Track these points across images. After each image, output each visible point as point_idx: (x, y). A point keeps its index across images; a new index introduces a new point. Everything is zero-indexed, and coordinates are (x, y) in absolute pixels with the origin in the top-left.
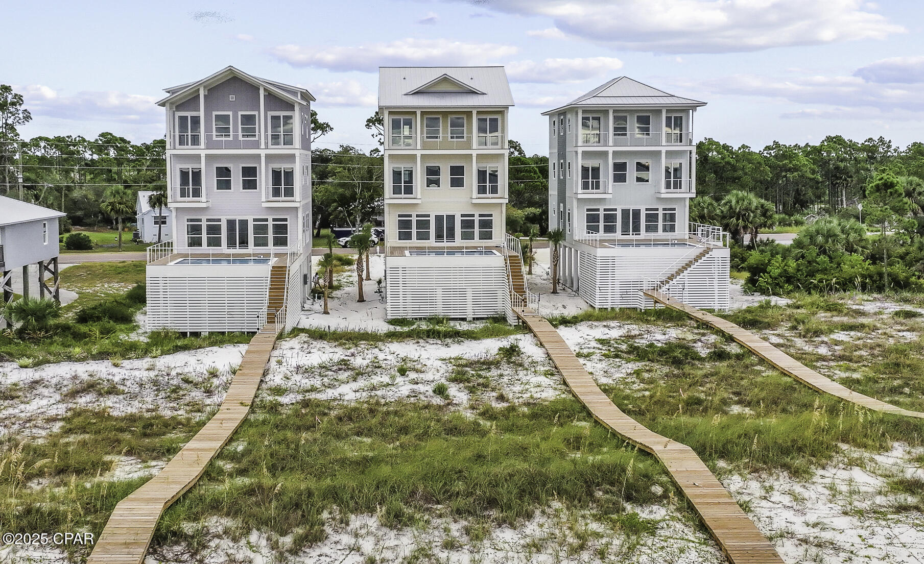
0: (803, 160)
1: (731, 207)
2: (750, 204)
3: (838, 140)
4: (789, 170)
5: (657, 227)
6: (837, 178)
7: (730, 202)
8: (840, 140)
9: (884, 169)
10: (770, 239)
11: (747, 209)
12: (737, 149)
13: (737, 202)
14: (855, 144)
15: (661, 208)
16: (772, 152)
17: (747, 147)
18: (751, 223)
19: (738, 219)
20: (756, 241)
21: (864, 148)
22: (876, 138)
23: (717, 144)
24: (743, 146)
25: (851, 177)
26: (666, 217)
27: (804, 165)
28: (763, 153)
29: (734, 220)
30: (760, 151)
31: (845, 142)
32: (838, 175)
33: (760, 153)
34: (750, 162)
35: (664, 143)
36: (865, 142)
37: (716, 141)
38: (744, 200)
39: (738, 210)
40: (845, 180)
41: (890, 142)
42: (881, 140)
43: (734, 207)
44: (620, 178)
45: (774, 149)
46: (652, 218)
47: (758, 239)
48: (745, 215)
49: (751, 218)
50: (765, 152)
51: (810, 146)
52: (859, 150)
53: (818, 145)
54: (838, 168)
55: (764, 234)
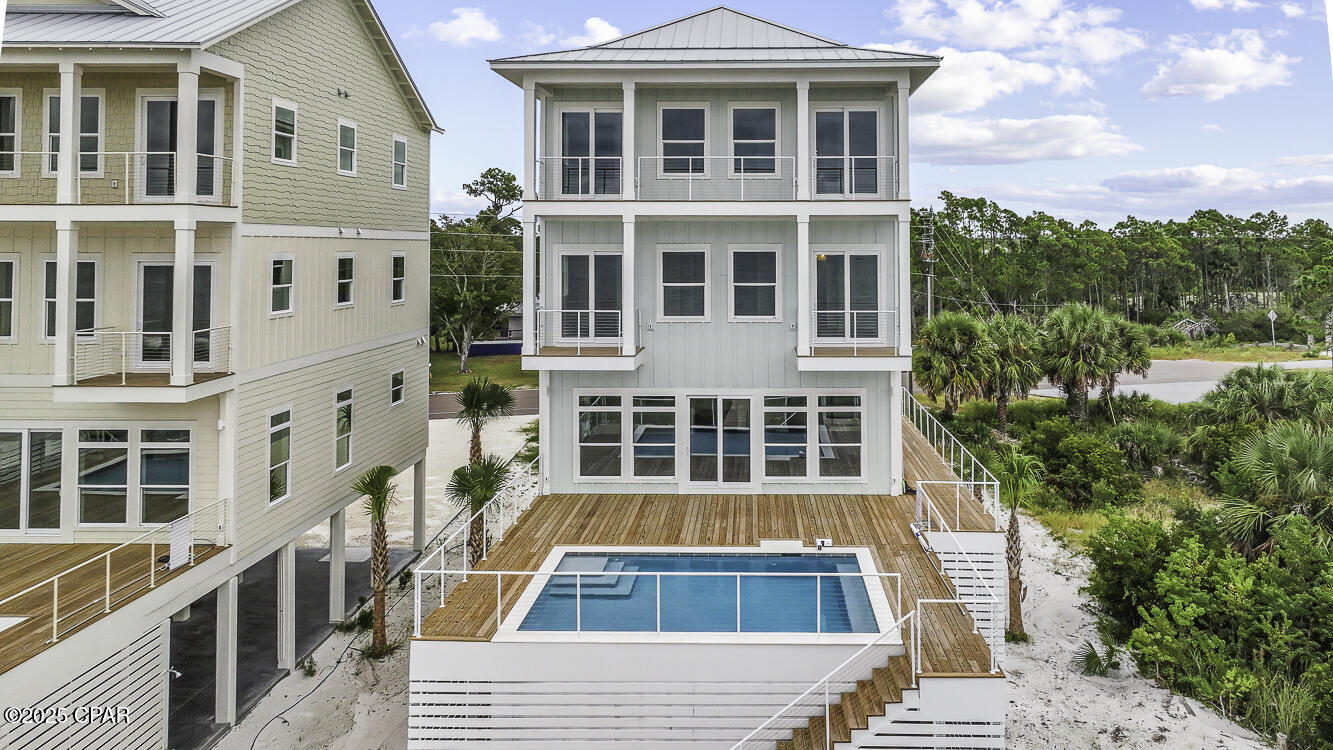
0: (1170, 242)
1: (1060, 332)
2: (1098, 329)
3: (1214, 216)
4: (1153, 255)
5: (803, 457)
6: (1216, 267)
7: (1058, 323)
8: (1216, 215)
10: (1140, 395)
11: (1091, 339)
12: (1078, 227)
13: (1073, 325)
14: (1237, 221)
15: (812, 395)
16: (1127, 230)
17: (1092, 224)
18: (1102, 366)
19: (1075, 360)
20: (1112, 399)
21: (1250, 226)
22: (1266, 213)
23: (1051, 219)
24: (1087, 223)
25: (1235, 264)
27: (1173, 249)
28: (1114, 232)
29: (1068, 360)
30: (1110, 230)
31: (1223, 218)
32: (1217, 261)
33: (1111, 232)
34: (1096, 243)
36: (1252, 217)
37: (1049, 215)
38: (1085, 321)
39: (1074, 341)
40: (1228, 269)
41: (1285, 218)
42: (1273, 214)
43: (1066, 334)
44: (684, 301)
45: (1130, 226)
46: (787, 427)
47: (1116, 393)
48: (1089, 350)
49: (1101, 358)
50: (1117, 230)
51: (1175, 224)
52: (1244, 228)
53: (1186, 222)
54: (1216, 253)
55: (1127, 385)
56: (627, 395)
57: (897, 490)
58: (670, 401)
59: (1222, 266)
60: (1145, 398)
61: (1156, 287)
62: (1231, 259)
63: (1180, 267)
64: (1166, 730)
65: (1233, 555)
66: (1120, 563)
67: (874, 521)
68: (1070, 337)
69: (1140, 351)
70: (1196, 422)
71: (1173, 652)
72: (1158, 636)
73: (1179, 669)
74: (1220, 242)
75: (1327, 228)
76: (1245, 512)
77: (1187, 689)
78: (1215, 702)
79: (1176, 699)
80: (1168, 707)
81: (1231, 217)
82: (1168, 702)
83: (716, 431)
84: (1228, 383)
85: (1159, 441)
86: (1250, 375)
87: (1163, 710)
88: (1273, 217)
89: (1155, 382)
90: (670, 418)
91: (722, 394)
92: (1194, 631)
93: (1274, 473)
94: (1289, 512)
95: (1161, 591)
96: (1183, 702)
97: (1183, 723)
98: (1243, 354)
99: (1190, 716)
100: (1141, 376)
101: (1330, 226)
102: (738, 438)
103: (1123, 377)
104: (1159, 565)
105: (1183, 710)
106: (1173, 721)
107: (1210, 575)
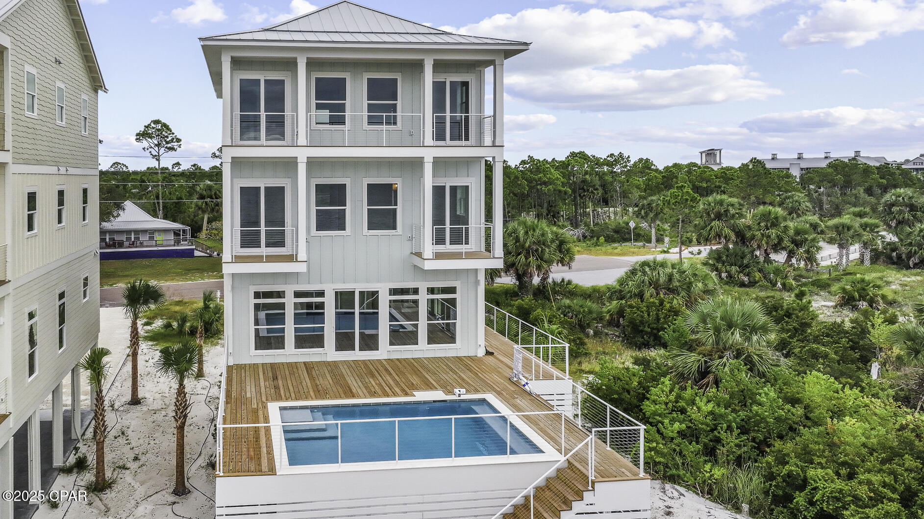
0: (556, 174)
1: (518, 238)
2: (543, 235)
3: (582, 156)
4: (545, 183)
5: (416, 332)
6: (584, 191)
8: (584, 155)
9: (682, 186)
10: (566, 280)
11: (538, 243)
13: (526, 233)
14: (598, 159)
15: (423, 286)
16: (528, 166)
19: (527, 257)
20: (548, 284)
21: (607, 163)
22: (616, 154)
25: (597, 189)
26: (432, 308)
27: (557, 179)
28: (518, 167)
29: (522, 258)
30: (516, 165)
31: (589, 157)
32: (585, 187)
33: (516, 167)
35: (429, 140)
36: (607, 157)
38: (534, 230)
39: (527, 245)
40: (592, 192)
41: (629, 157)
42: (621, 155)
43: (522, 239)
45: (529, 163)
46: (404, 310)
47: (550, 280)
48: (537, 250)
50: (521, 166)
51: (556, 161)
52: (603, 164)
53: (564, 159)
54: (584, 181)
55: (557, 273)
56: (290, 290)
57: (481, 353)
58: (321, 294)
59: (588, 190)
60: (569, 282)
61: (546, 205)
62: (594, 186)
63: (560, 191)
64: (670, 507)
65: (692, 388)
66: (616, 396)
67: (480, 375)
68: (525, 242)
69: (568, 250)
70: (610, 299)
71: (663, 455)
72: (654, 444)
73: (666, 466)
74: (586, 173)
75: (652, 164)
76: (692, 359)
77: (674, 479)
78: (694, 487)
79: (668, 486)
80: (665, 492)
81: (594, 156)
82: (664, 489)
83: (354, 313)
84: (633, 272)
85: (590, 312)
86: (649, 266)
87: (662, 494)
88: (621, 156)
89: (577, 270)
90: (321, 306)
91: (358, 287)
92: (678, 440)
93: (711, 332)
94: (721, 357)
95: (648, 414)
96: (674, 488)
97: (680, 502)
98: (616, 251)
99: (682, 497)
100: (568, 268)
101: (654, 163)
102: (370, 319)
103: (554, 267)
104: (643, 398)
105: (676, 494)
106: (673, 501)
107: (677, 402)
